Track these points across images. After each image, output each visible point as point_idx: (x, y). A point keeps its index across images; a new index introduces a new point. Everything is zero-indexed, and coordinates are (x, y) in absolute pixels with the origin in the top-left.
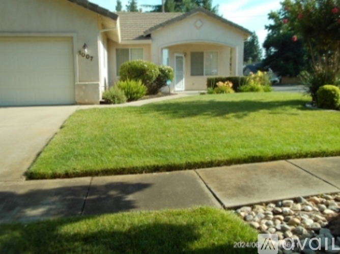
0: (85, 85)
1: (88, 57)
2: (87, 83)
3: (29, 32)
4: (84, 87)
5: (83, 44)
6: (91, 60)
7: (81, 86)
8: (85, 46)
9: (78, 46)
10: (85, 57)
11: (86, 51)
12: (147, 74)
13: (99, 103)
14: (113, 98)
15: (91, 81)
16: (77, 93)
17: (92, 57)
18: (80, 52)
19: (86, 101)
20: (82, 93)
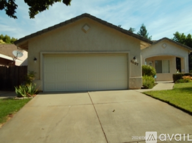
0: (135, 79)
1: (136, 63)
2: (135, 77)
3: (106, 51)
4: (134, 80)
5: (133, 57)
6: (137, 65)
7: (132, 79)
8: (134, 58)
9: (131, 58)
10: (134, 64)
11: (136, 61)
12: (152, 73)
13: (141, 88)
14: (148, 85)
15: (137, 76)
16: (130, 83)
17: (138, 64)
18: (131, 61)
19: (135, 87)
20: (133, 83)
